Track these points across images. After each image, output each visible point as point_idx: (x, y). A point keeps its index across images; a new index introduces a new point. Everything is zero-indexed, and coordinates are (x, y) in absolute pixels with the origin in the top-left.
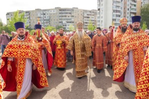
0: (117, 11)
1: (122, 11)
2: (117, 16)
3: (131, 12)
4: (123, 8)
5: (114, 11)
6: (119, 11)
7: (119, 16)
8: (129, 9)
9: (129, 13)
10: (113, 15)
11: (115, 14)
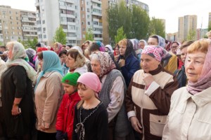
0: (67, 12)
1: (78, 11)
2: (68, 19)
3: (93, 16)
4: (79, 8)
5: (62, 11)
6: (72, 12)
7: (74, 21)
8: (90, 10)
9: (91, 17)
10: (61, 19)
11: (64, 15)
